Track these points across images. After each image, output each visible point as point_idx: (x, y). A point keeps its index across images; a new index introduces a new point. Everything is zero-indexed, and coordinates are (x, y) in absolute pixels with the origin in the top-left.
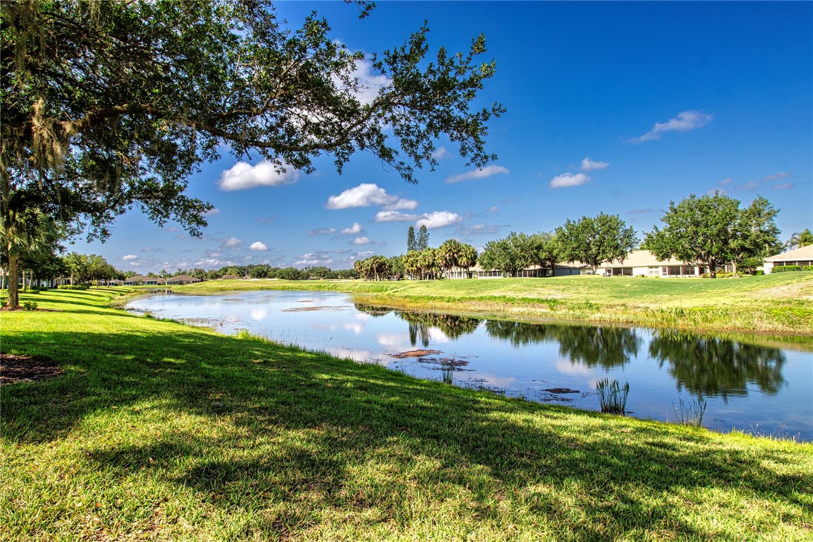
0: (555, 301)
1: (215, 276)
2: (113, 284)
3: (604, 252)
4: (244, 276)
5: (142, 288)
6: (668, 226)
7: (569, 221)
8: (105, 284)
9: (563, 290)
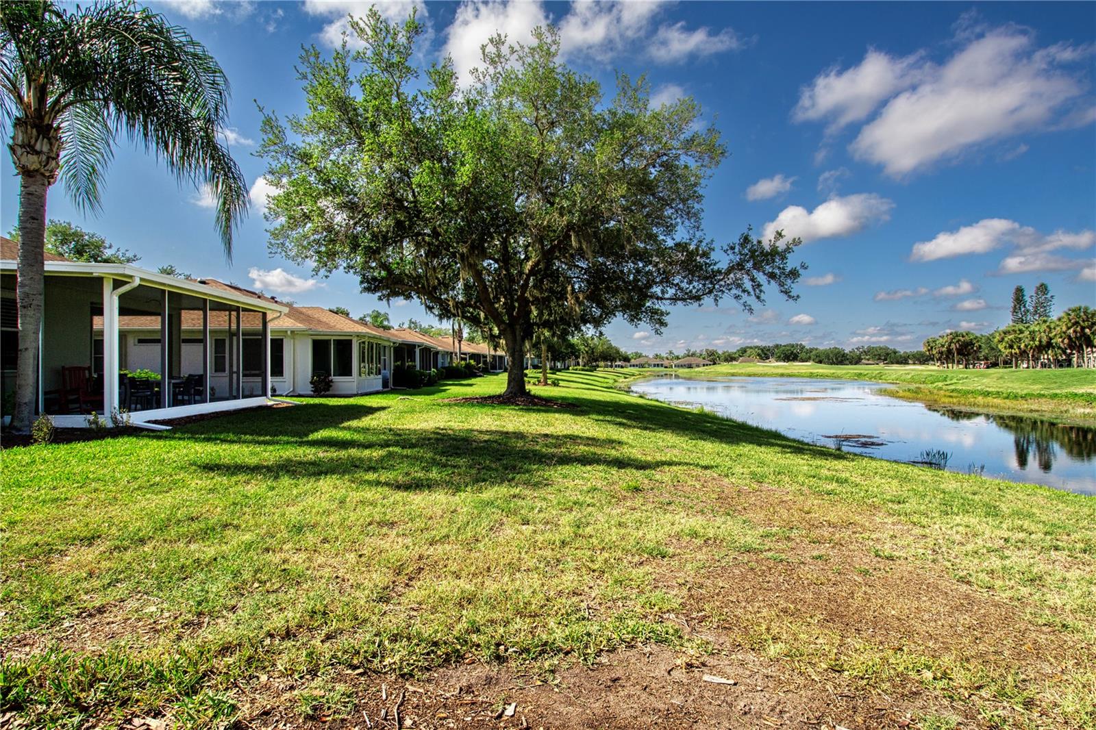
1: (730, 358)
2: (619, 366)
4: (767, 358)
5: (647, 371)
8: (611, 366)
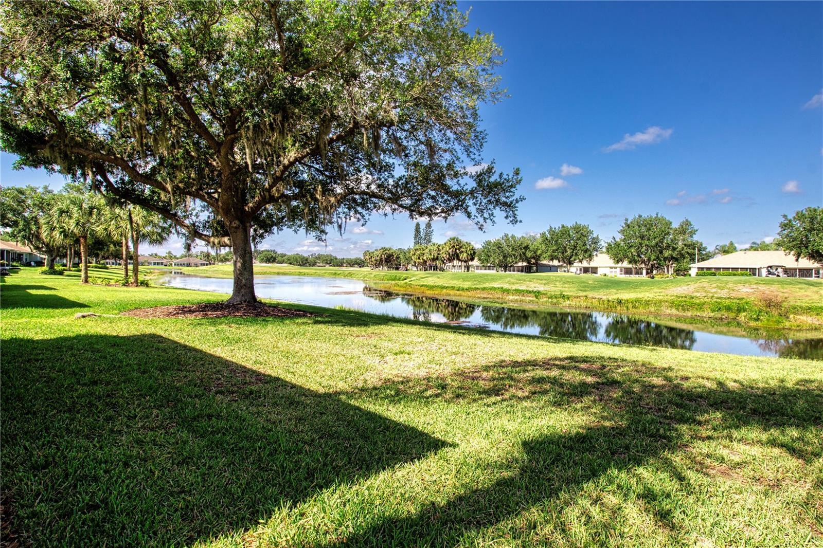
0: (539, 292)
1: (224, 259)
3: (576, 254)
6: (623, 237)
7: (551, 228)
9: (545, 284)
